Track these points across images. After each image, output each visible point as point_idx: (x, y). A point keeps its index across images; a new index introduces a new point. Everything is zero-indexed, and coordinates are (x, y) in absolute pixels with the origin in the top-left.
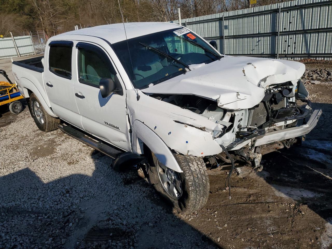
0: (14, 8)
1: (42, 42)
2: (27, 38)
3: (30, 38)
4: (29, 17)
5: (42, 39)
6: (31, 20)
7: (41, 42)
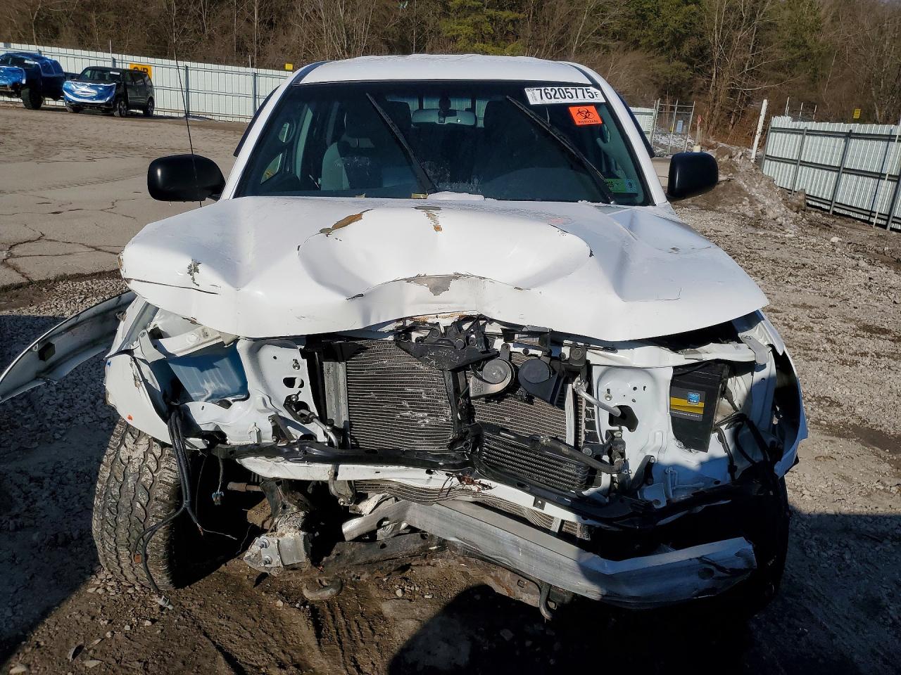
0: (661, 39)
1: (679, 129)
2: (647, 114)
3: (651, 114)
4: (685, 65)
5: (681, 122)
6: (687, 74)
7: (675, 129)
